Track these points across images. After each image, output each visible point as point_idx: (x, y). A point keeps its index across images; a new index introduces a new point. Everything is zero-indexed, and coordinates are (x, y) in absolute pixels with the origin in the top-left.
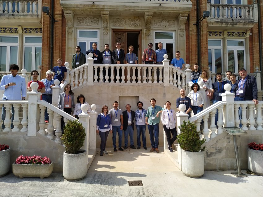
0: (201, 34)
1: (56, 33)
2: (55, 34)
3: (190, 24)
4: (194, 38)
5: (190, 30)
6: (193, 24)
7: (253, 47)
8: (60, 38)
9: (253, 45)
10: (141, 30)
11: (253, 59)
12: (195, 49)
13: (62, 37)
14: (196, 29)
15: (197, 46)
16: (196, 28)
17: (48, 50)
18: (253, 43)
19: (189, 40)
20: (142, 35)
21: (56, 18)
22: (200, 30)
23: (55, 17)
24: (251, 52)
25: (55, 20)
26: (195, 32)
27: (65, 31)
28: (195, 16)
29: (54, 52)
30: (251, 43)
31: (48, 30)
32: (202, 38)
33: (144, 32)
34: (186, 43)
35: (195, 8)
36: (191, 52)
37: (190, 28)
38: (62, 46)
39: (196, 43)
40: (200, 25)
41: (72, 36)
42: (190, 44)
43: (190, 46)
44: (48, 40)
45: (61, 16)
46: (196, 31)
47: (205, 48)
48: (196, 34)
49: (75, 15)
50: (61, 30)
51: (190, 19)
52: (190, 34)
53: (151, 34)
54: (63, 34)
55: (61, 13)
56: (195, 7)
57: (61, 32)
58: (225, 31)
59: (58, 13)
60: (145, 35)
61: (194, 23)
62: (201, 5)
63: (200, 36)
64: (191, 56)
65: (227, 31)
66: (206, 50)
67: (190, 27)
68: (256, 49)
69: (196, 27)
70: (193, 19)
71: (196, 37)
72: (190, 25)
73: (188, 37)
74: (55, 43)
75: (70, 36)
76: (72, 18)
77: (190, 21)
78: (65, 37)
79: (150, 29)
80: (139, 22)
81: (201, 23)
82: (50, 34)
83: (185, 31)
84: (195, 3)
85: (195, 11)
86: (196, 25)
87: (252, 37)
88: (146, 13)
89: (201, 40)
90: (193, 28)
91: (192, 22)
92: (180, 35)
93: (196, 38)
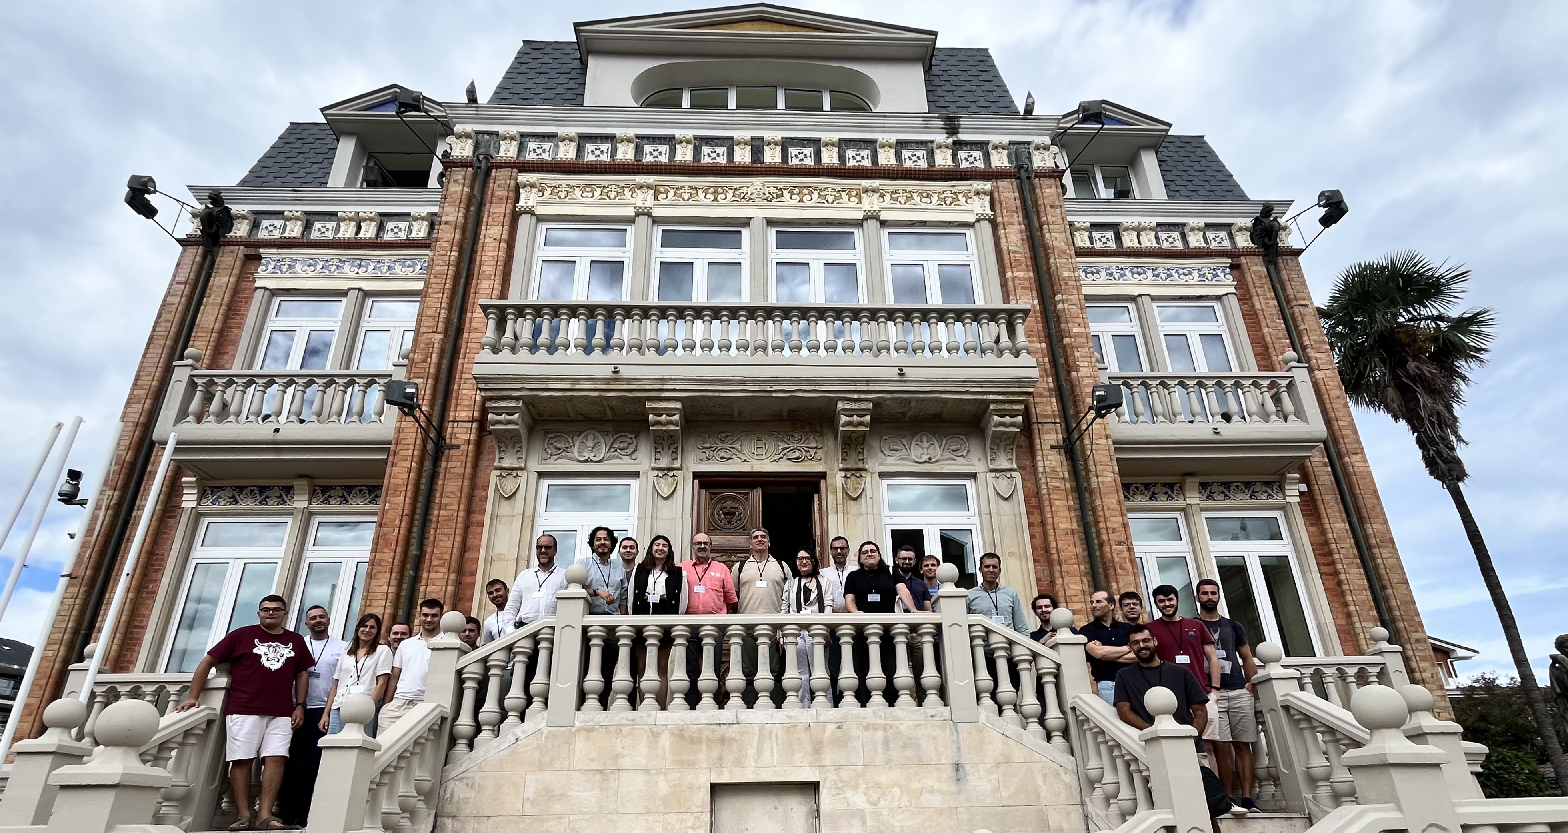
0: (1094, 486)
1: (441, 497)
2: (437, 500)
3: (1038, 447)
4: (1064, 503)
5: (1041, 470)
6: (1052, 447)
7: (1326, 543)
8: (461, 514)
9: (1323, 532)
10: (823, 476)
11: (1343, 594)
12: (1072, 548)
13: (469, 511)
14: (1065, 468)
15: (1083, 536)
16: (1065, 463)
17: (395, 570)
18: (1322, 524)
19: (1042, 514)
20: (830, 497)
21: (451, 434)
22: (1087, 470)
23: (449, 430)
24: (1324, 564)
25: (448, 441)
26: (1064, 479)
27: (486, 488)
28: (1054, 416)
29: (425, 575)
30: (1312, 525)
31: (411, 482)
32: (1098, 502)
33: (839, 485)
34: (1030, 525)
35: (1051, 385)
36: (1060, 564)
37: (1040, 464)
38: (464, 548)
39: (1075, 526)
40: (1083, 450)
41: (513, 508)
42: (1049, 527)
43: (1052, 538)
44: (403, 524)
45: (475, 425)
46: (1067, 475)
47: (1120, 543)
48: (1068, 486)
49: (534, 419)
50: (466, 483)
51: (1035, 426)
52: (1044, 486)
53: (869, 492)
54: (476, 499)
55: (476, 414)
56: (1050, 379)
57: (465, 490)
58: (1189, 480)
59: (464, 414)
60: (840, 495)
61: (1054, 443)
62: (1074, 374)
63: (1087, 495)
64: (1059, 581)
65: (1197, 480)
66: (1126, 554)
67: (1039, 458)
68: (1342, 551)
69: (1063, 457)
70: (1046, 427)
71: (1070, 498)
72: (1039, 453)
73: (1034, 501)
74: (431, 538)
75: (505, 508)
76: (523, 433)
77: (1037, 436)
78: (483, 512)
79: (865, 470)
80: (814, 445)
81: (1087, 442)
82: (415, 500)
83: (1017, 475)
84: (1048, 366)
85: (1050, 397)
86: (1062, 451)
87: (1314, 501)
88: (840, 405)
89: (1094, 509)
90: (1054, 464)
91: (1046, 437)
92: (998, 494)
93: (1071, 503)
